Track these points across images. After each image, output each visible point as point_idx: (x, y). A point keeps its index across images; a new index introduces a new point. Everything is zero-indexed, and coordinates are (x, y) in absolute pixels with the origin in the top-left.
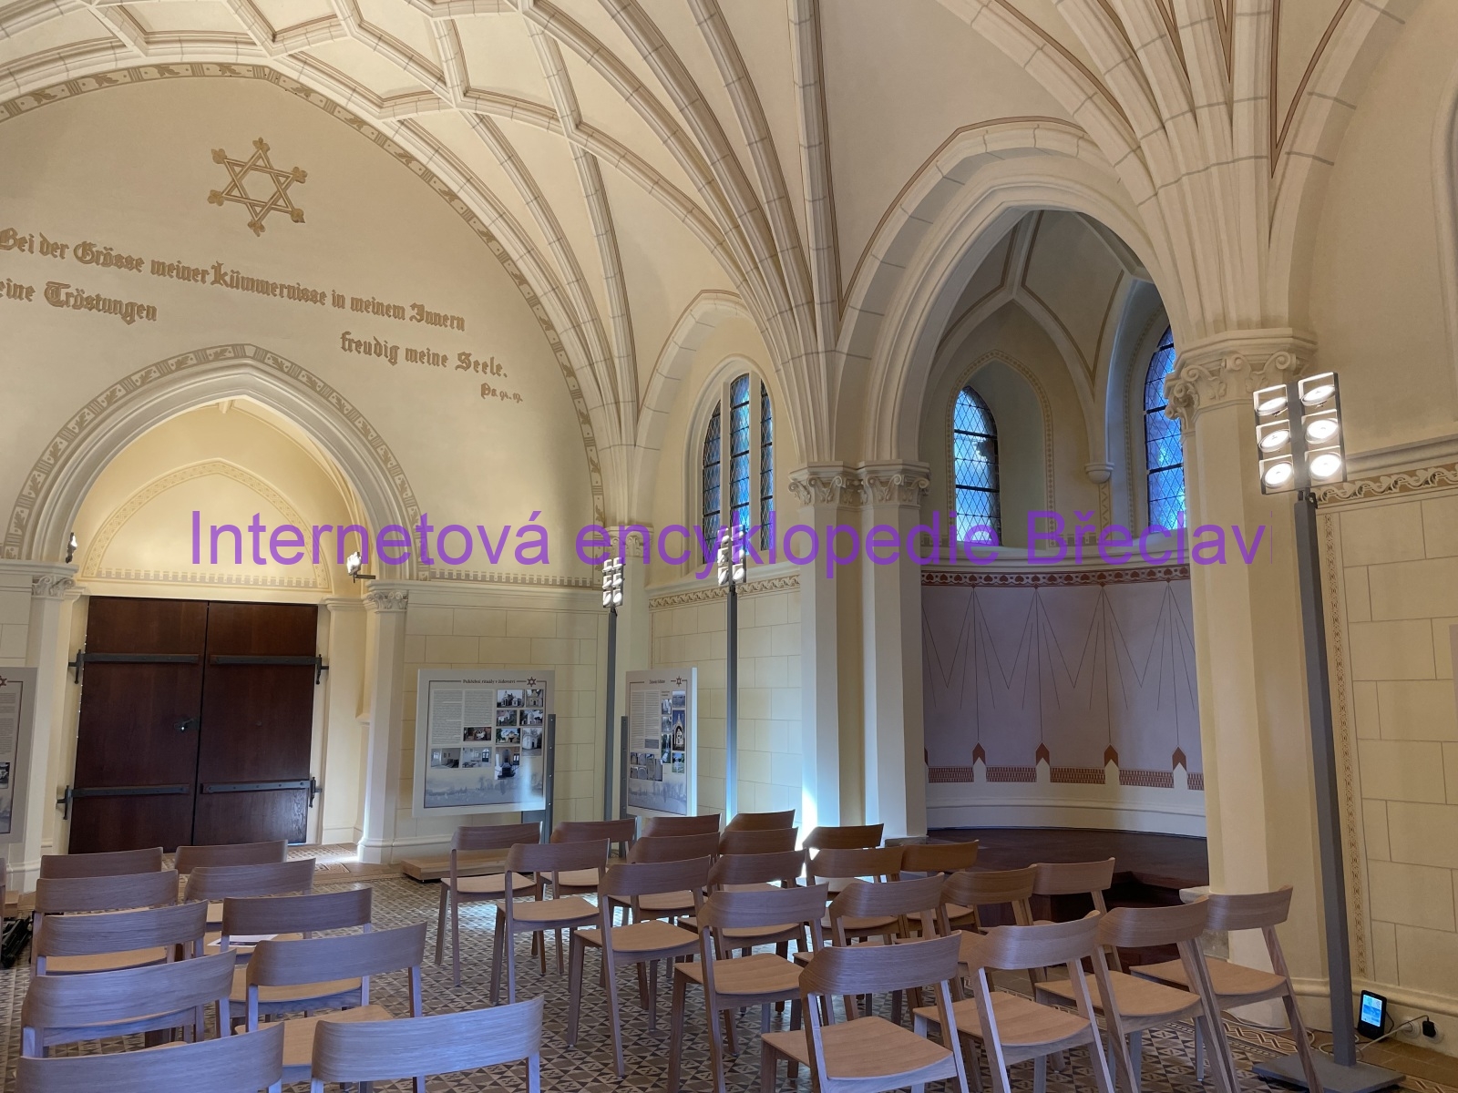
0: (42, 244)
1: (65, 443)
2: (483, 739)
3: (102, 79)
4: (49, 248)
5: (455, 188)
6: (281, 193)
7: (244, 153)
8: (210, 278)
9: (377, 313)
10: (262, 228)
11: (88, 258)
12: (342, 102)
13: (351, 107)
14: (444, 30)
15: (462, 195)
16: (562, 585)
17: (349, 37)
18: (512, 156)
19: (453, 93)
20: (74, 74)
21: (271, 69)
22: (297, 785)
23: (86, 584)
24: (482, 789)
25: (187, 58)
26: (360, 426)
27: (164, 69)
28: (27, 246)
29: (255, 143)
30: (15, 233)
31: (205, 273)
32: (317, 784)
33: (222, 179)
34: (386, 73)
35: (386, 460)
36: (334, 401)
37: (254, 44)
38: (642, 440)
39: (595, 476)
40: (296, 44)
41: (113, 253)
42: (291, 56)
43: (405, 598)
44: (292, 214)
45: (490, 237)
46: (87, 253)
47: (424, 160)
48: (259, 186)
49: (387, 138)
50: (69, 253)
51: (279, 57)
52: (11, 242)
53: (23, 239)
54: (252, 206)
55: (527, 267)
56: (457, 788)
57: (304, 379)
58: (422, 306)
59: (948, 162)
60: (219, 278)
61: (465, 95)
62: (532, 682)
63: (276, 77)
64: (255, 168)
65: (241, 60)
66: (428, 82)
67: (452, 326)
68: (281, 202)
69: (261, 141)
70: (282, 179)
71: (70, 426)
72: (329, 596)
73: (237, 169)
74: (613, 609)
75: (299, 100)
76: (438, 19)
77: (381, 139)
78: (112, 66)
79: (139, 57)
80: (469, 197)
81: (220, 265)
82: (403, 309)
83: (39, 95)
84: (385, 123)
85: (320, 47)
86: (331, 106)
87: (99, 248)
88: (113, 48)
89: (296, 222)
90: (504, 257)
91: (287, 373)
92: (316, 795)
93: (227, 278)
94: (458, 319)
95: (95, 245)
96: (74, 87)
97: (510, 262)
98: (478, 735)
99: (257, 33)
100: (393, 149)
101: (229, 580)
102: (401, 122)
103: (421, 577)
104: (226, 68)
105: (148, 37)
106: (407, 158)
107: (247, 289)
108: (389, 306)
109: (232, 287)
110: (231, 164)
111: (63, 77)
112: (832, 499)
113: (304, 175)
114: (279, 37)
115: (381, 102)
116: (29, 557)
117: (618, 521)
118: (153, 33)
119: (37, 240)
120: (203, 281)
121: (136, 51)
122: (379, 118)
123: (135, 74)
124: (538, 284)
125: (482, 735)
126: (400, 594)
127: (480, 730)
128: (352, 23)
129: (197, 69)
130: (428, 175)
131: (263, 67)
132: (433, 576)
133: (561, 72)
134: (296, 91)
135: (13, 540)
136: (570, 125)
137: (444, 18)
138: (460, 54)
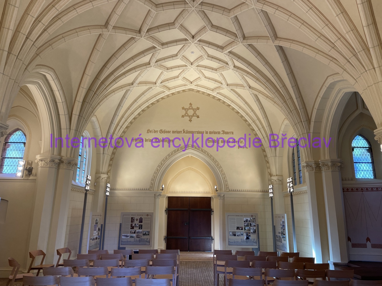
0: (154, 131)
1: (159, 168)
2: (241, 230)
3: (162, 98)
4: (155, 132)
5: (230, 104)
6: (195, 113)
7: (187, 106)
8: (182, 132)
9: (215, 134)
10: (191, 121)
11: (162, 132)
12: (206, 92)
13: (207, 92)
14: (220, 75)
15: (231, 105)
16: (261, 192)
17: (203, 80)
18: (239, 95)
19: (224, 86)
20: (158, 99)
21: (192, 89)
22: (209, 238)
23: (167, 194)
24: (242, 242)
25: (177, 91)
26: (212, 158)
27: (173, 94)
28: (152, 132)
29: (189, 104)
30: (150, 130)
31: (181, 131)
32: (213, 238)
33: (184, 112)
34: (212, 85)
35: (218, 165)
36: (207, 154)
37: (187, 85)
38: (277, 155)
39: (268, 164)
40: (195, 83)
41: (166, 131)
42: (195, 85)
43: (224, 196)
44: (197, 117)
45: (238, 113)
46: (162, 131)
47: (223, 99)
48: (191, 112)
49: (215, 97)
50: (158, 132)
51: (193, 86)
52: (149, 132)
53: (151, 131)
54: (189, 116)
55: (247, 118)
56: (236, 241)
57: (201, 150)
58: (224, 131)
59: (327, 84)
60: (184, 132)
61: (227, 86)
62: (252, 216)
63: (193, 90)
64: (190, 109)
65: (186, 88)
66: (220, 85)
67: (231, 134)
68: (195, 115)
69: (191, 103)
70: (195, 110)
71: (160, 165)
72: (212, 195)
73: (186, 110)
74: (271, 197)
75: (198, 93)
76: (218, 74)
77: (214, 97)
78: (164, 96)
79: (168, 93)
80: (233, 105)
81: (184, 129)
82: (220, 132)
83: (152, 104)
84: (214, 94)
85: (199, 83)
86: (203, 93)
87: (163, 130)
88: (163, 92)
89: (198, 118)
90: (242, 116)
91: (197, 149)
92: (213, 241)
93: (186, 132)
94: (232, 132)
95: (162, 130)
96: (158, 101)
97: (243, 117)
98: (240, 229)
99: (188, 83)
100: (216, 99)
101: (193, 192)
102: (217, 93)
103: (227, 191)
104: (184, 91)
105: (169, 89)
106: (219, 100)
107: (189, 133)
108: (217, 132)
109: (186, 133)
110: (185, 109)
111: (156, 100)
112: (313, 170)
113: (199, 108)
114: (192, 83)
115: (213, 90)
116: (154, 190)
117: (274, 175)
118: (170, 88)
119: (153, 130)
120: (181, 133)
121: (167, 92)
122: (213, 93)
123: (168, 96)
124: (250, 121)
125: (241, 229)
126: (222, 195)
127: (240, 227)
128: (203, 78)
129: (179, 92)
130: (224, 102)
131: (190, 89)
132: (230, 191)
133: (243, 78)
134: (197, 92)
135: (151, 187)
136: (248, 88)
137: (219, 73)
138: (224, 78)
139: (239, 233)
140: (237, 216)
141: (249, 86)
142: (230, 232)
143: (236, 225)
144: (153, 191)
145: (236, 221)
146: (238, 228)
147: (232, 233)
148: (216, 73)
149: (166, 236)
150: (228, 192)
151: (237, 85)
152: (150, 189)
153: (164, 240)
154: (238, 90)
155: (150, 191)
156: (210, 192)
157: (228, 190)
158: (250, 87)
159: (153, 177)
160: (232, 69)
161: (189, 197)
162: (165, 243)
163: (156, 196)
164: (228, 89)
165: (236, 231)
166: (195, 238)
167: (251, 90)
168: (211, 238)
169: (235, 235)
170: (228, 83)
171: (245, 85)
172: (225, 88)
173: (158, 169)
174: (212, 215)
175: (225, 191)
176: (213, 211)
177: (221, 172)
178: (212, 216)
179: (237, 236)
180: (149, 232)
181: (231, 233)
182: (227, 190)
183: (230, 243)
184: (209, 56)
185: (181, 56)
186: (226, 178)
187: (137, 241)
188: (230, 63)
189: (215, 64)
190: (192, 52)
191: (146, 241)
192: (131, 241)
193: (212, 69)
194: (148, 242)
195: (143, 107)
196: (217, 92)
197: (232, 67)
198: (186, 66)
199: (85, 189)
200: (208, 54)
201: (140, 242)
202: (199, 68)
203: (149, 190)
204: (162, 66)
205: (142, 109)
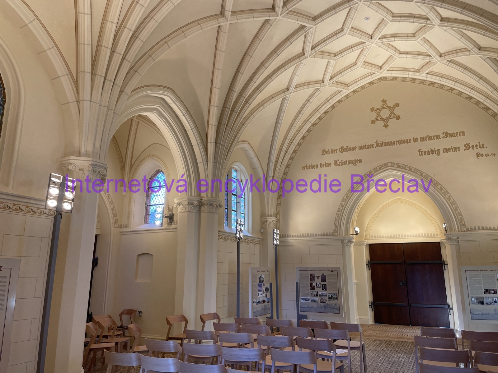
0: (331, 151)
2: (493, 294)
3: (339, 102)
4: (334, 151)
5: (452, 86)
6: (392, 113)
7: (378, 105)
8: (375, 146)
9: (430, 140)
10: (388, 126)
12: (407, 76)
13: (410, 76)
14: (422, 42)
15: (455, 88)
17: (398, 58)
18: (466, 68)
19: (435, 58)
20: (332, 104)
21: (384, 77)
22: (443, 306)
25: (359, 86)
27: (354, 92)
28: (328, 152)
29: (382, 101)
30: (325, 150)
31: (373, 145)
32: (451, 307)
33: (374, 115)
34: (415, 62)
35: (441, 190)
36: (419, 173)
37: (375, 73)
40: (386, 67)
41: (349, 148)
42: (387, 71)
44: (396, 118)
45: (470, 98)
46: (342, 150)
47: (439, 82)
48: (385, 113)
49: (424, 80)
50: (338, 151)
51: (384, 73)
52: (325, 152)
54: (384, 120)
55: (488, 103)
56: (485, 313)
57: (408, 169)
58: (447, 132)
60: (377, 145)
61: (440, 57)
63: (385, 79)
64: (383, 108)
65: (374, 79)
67: (460, 135)
68: (392, 116)
69: (384, 100)
70: (392, 108)
71: (344, 198)
73: (378, 111)
75: (394, 82)
76: (418, 40)
77: (423, 82)
78: (341, 97)
79: (346, 92)
80: (458, 87)
81: (377, 141)
82: (439, 135)
83: (326, 113)
84: (422, 76)
85: (392, 64)
86: (404, 79)
87: (345, 147)
88: (339, 92)
89: (398, 120)
90: (478, 103)
91: (402, 168)
92: (451, 311)
93: (380, 144)
94: (462, 132)
96: (333, 107)
97: (481, 104)
98: (491, 292)
99: (374, 70)
100: (427, 83)
102: (427, 74)
104: (371, 83)
105: (347, 85)
106: (433, 84)
107: (386, 146)
108: (434, 136)
109: (381, 146)
110: (376, 110)
111: (330, 106)
113: (398, 104)
114: (382, 67)
115: (418, 71)
116: (340, 235)
118: (349, 83)
120: (373, 147)
121: (345, 91)
122: (419, 76)
123: (347, 96)
125: (493, 292)
127: (491, 290)
128: (397, 54)
129: (363, 87)
130: (442, 86)
131: (381, 78)
132: (468, 230)
133: (464, 35)
134: (392, 80)
135: (335, 231)
136: (477, 50)
137: (420, 39)
138: (432, 46)
139: (490, 300)
140: (483, 270)
141: (477, 48)
142: (472, 297)
143: (482, 286)
144: (339, 237)
145: (481, 278)
146: (487, 291)
147: (477, 299)
148: (415, 41)
149: (372, 302)
150: (465, 231)
151: (457, 51)
152: (335, 233)
153: (370, 307)
154: (461, 59)
155: (335, 236)
156: (437, 234)
157: (465, 229)
158: (480, 47)
159: (337, 216)
160: (439, 26)
161: (403, 243)
162: (372, 311)
163: (345, 243)
164: (443, 62)
165: (484, 295)
166: (420, 306)
167: (482, 52)
168: (447, 307)
169: (482, 303)
170: (442, 52)
171: (470, 46)
172: (438, 62)
173: (343, 204)
174: (445, 270)
175: (459, 231)
176: (447, 264)
177: (448, 200)
178: (445, 273)
179: (487, 304)
180: (337, 295)
181: (474, 300)
182: (462, 229)
183: (474, 316)
184: (394, 15)
185: (349, 29)
186: (458, 210)
187: (321, 306)
188: (431, 15)
189: (409, 27)
190: (367, 18)
191: (335, 308)
192: (313, 307)
193: (407, 35)
194: (336, 309)
195: (313, 120)
196: (426, 72)
197: (437, 21)
198: (363, 43)
199: (236, 237)
200: (393, 13)
201: (325, 309)
202: (384, 40)
203: (333, 235)
204: (323, 53)
205: (312, 122)
